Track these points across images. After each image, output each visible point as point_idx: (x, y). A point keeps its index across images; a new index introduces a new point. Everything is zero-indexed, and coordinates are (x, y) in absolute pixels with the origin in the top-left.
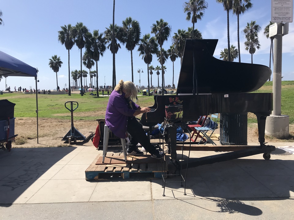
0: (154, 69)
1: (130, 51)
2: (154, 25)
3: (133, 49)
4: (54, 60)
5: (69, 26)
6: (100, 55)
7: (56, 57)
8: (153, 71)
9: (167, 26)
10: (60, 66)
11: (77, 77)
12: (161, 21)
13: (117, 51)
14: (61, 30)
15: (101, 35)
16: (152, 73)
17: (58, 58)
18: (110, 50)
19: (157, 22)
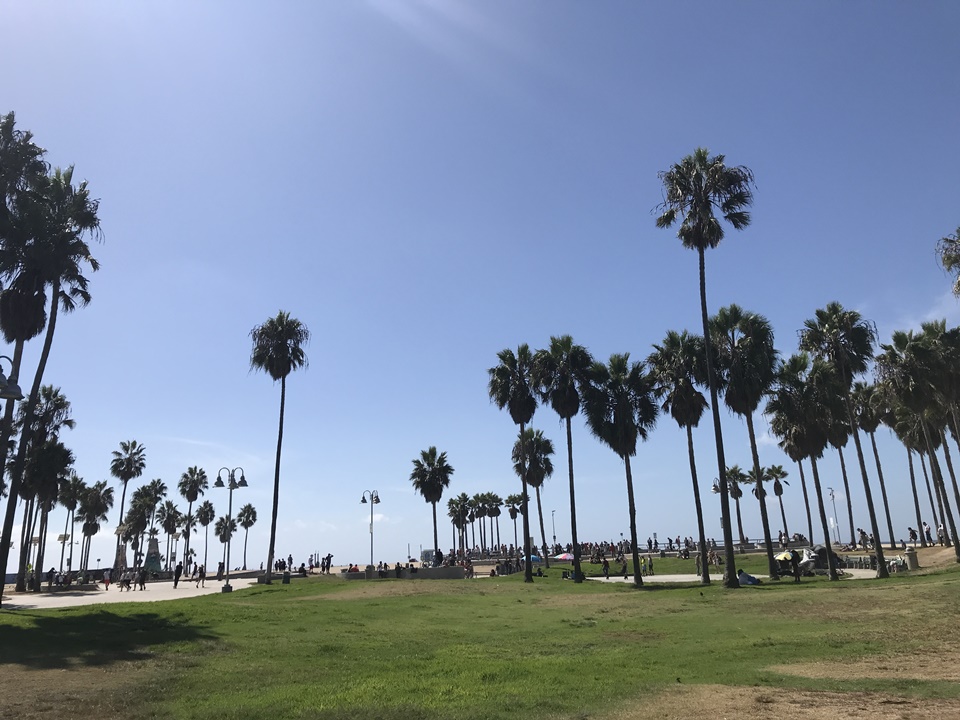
0: (743, 478)
1: (744, 417)
2: (810, 324)
3: (754, 407)
4: (429, 465)
5: (524, 350)
6: (639, 439)
7: (433, 452)
8: (741, 485)
9: (859, 322)
10: (446, 482)
11: (467, 519)
12: (834, 308)
13: (699, 418)
14: (497, 363)
15: (638, 369)
16: (737, 494)
17: (438, 455)
18: (673, 415)
19: (820, 314)
